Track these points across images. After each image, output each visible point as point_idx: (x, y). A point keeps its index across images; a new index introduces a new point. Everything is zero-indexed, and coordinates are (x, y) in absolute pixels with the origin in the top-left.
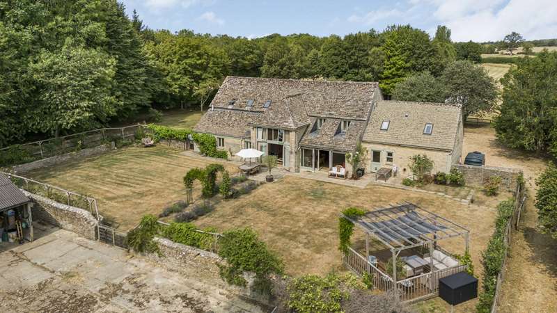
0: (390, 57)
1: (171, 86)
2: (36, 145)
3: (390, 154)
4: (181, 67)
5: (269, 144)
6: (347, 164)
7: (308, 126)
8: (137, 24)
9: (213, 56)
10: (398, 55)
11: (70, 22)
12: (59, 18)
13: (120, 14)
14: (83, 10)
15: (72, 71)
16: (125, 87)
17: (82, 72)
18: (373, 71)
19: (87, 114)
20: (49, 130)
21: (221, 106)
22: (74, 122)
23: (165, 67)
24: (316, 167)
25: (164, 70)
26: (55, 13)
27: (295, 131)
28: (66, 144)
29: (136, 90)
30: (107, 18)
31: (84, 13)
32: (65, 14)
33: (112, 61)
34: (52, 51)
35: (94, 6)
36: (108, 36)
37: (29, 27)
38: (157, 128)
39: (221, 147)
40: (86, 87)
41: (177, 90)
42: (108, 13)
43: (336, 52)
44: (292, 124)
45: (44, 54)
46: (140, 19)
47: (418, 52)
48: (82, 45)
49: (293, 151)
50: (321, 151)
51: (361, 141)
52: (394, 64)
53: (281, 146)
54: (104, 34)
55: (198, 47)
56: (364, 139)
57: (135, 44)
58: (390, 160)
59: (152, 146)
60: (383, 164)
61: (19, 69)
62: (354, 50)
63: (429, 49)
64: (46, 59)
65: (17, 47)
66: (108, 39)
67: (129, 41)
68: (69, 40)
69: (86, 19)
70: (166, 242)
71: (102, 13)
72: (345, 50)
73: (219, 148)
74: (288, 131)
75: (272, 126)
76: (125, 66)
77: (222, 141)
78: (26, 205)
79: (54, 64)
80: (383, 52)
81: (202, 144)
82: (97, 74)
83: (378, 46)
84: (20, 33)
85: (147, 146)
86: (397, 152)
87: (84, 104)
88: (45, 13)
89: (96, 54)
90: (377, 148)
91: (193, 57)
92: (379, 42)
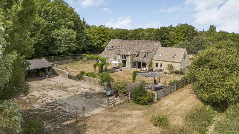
0: (177, 35)
1: (94, 43)
2: (52, 57)
3: (161, 64)
4: (98, 37)
5: (122, 60)
6: (147, 67)
7: (135, 55)
8: (84, 22)
9: (109, 33)
10: (181, 35)
11: (64, 21)
12: (61, 20)
13: (79, 19)
14: (68, 17)
15: (64, 35)
16: (79, 42)
17: (67, 36)
18: (170, 41)
19: (67, 49)
20: (56, 53)
21: (109, 48)
22: (63, 51)
23: (92, 37)
24: (137, 68)
25: (92, 38)
26: (60, 18)
27: (130, 55)
28: (60, 58)
29: (82, 43)
30: (75, 20)
31: (68, 18)
32: (63, 19)
33: (75, 33)
34: (58, 29)
35: (71, 16)
36: (75, 25)
37: (53, 22)
38: (88, 55)
39: (108, 62)
40: (67, 40)
41: (96, 45)
42: (75, 18)
43: (156, 33)
44: (129, 53)
45: (56, 30)
46: (85, 21)
47: (189, 34)
48: (67, 28)
49: (130, 62)
50: (139, 63)
51: (152, 60)
52: (179, 38)
53: (126, 61)
54: (74, 25)
55: (104, 30)
56: (153, 59)
57: (83, 29)
58: (161, 66)
59: (86, 61)
60: (159, 68)
61: (49, 34)
62: (163, 33)
63: (194, 33)
64: (57, 31)
65: (49, 28)
66: (74, 26)
67: (81, 27)
68: (63, 26)
69: (69, 20)
70: (86, 77)
71: (73, 18)
72: (160, 32)
73: (107, 62)
74: (128, 56)
75: (123, 54)
76: (79, 35)
77: (108, 60)
78: (51, 67)
79: (59, 33)
80: (175, 34)
81: (102, 60)
82: (70, 37)
83: (173, 31)
84: (50, 24)
85: (84, 61)
86: (164, 63)
87: (66, 45)
88: (57, 18)
89: (71, 31)
90: (158, 62)
91: (102, 34)
92: (173, 30)
